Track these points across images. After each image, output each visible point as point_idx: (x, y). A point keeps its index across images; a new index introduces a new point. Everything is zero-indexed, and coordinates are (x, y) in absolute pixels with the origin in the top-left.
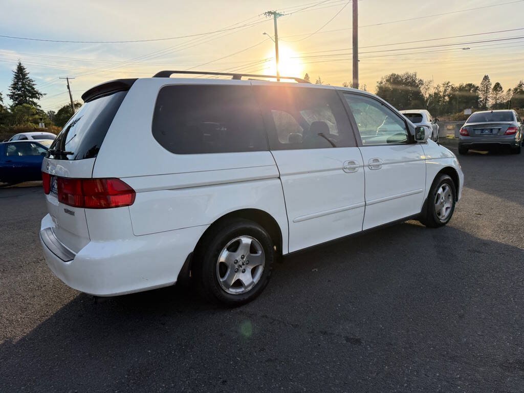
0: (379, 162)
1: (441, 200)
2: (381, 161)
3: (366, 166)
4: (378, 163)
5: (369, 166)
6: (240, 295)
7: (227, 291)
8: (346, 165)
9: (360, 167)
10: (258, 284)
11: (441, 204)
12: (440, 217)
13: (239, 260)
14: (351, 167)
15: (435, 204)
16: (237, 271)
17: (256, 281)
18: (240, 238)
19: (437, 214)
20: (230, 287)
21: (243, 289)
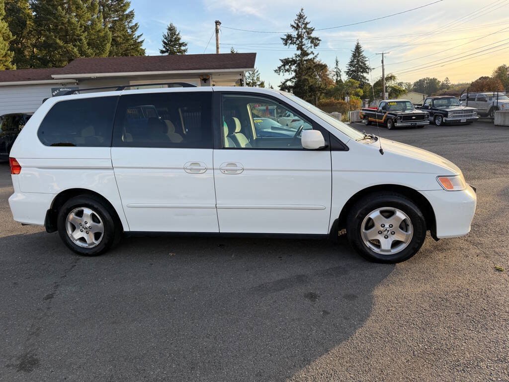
0: (236, 166)
1: (377, 226)
2: (239, 166)
3: (217, 169)
4: (236, 168)
5: (220, 169)
8: (188, 165)
9: (206, 169)
10: (99, 244)
11: (380, 233)
12: (376, 250)
13: (83, 223)
14: (195, 169)
15: (363, 230)
16: (82, 231)
17: (97, 243)
18: (83, 208)
19: (368, 244)
20: (77, 240)
21: (87, 245)
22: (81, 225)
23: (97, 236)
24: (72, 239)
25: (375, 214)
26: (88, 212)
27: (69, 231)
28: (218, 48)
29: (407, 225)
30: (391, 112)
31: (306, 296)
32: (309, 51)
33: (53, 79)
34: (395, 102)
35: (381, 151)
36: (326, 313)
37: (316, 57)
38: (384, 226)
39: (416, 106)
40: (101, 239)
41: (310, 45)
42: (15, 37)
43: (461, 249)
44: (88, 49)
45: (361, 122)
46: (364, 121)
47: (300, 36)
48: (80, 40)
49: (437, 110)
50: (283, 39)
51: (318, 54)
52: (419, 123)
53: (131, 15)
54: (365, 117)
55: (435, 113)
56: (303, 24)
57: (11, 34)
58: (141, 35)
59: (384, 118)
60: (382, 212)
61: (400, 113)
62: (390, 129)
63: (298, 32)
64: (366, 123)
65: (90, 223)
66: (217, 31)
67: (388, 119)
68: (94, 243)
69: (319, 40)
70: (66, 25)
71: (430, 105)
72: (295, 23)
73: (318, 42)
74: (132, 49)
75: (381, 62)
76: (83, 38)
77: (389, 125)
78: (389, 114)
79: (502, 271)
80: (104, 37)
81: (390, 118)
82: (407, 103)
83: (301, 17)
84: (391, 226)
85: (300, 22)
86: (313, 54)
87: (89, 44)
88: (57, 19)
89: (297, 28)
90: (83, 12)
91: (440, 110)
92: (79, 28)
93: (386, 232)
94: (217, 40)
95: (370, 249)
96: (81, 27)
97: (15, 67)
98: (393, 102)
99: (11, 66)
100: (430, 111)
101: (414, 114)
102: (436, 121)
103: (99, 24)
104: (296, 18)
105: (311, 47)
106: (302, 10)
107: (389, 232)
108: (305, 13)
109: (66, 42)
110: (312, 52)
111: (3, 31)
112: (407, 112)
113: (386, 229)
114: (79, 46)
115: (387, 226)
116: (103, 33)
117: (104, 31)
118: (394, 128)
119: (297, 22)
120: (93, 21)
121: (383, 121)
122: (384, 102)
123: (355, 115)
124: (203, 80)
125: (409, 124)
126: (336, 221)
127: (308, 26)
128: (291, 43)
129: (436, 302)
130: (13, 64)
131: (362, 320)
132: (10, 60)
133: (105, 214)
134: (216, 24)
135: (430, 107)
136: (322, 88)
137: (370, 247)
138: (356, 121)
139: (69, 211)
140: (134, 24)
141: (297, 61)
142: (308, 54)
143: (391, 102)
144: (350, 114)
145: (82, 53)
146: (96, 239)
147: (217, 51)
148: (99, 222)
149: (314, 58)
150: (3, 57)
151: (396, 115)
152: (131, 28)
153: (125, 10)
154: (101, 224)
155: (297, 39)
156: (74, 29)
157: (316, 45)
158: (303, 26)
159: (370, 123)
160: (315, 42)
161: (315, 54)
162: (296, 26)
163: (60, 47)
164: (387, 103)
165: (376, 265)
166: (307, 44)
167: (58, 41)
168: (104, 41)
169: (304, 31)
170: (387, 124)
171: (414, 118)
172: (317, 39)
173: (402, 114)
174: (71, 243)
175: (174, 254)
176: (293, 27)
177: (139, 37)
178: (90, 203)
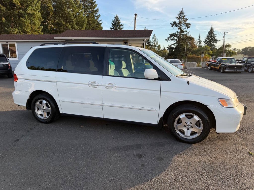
0: (113, 85)
1: (183, 123)
5: (105, 86)
6: (42, 119)
7: (38, 116)
8: (90, 83)
10: (48, 118)
11: (185, 126)
12: (182, 135)
13: (42, 107)
14: (93, 85)
15: (176, 124)
16: (42, 111)
17: (48, 117)
18: (42, 100)
19: (178, 132)
20: (39, 115)
21: (43, 118)
22: (41, 108)
23: (48, 114)
24: (37, 114)
25: (182, 116)
26: (44, 102)
27: (36, 110)
28: (135, 27)
29: (200, 124)
30: (223, 64)
31: (137, 155)
32: (184, 30)
33: (55, 39)
34: (226, 58)
35: (188, 83)
36: (143, 165)
37: (188, 33)
38: (187, 123)
39: (238, 61)
40: (49, 116)
41: (185, 27)
42: (44, 20)
43: (233, 140)
44: (76, 26)
45: (207, 68)
46: (208, 68)
47: (180, 23)
48: (73, 22)
49: (250, 64)
50: (171, 24)
51: (189, 32)
52: (238, 70)
53: (97, 10)
54: (209, 65)
55: (248, 65)
56: (182, 16)
57: (42, 18)
58: (101, 20)
59: (219, 67)
60: (186, 116)
61: (228, 64)
62: (222, 73)
63: (179, 21)
64: (210, 69)
65: (45, 107)
66: (135, 19)
67: (221, 67)
68: (46, 117)
69: (190, 25)
70: (67, 15)
71: (246, 61)
72: (178, 16)
73: (190, 26)
74: (96, 27)
75: (223, 37)
76: (74, 21)
77: (221, 70)
78: (222, 64)
79: (252, 155)
80: (83, 21)
81: (223, 67)
82: (233, 59)
83: (181, 13)
84: (191, 123)
85: (181, 15)
86: (187, 32)
87: (76, 24)
88: (63, 12)
89: (179, 18)
90: (75, 9)
91: (252, 64)
92: (72, 16)
93: (188, 127)
94: (135, 23)
95: (179, 134)
96: (73, 16)
97: (43, 33)
98: (225, 58)
99: (41, 33)
100: (246, 64)
101: (236, 65)
102: (249, 70)
103: (82, 15)
104: (179, 13)
105: (186, 28)
106: (183, 9)
107: (190, 127)
108: (184, 11)
109: (66, 23)
110: (186, 31)
111: (39, 16)
112: (233, 64)
113: (188, 125)
114: (72, 24)
115: (188, 123)
116: (83, 18)
117: (84, 18)
118: (224, 72)
119: (179, 15)
120: (79, 13)
121: (218, 68)
122: (220, 58)
123: (204, 64)
124: (125, 43)
125: (232, 70)
126: (161, 118)
127: (185, 18)
128: (175, 26)
129: (206, 167)
130: (42, 32)
131: (160, 172)
132: (41, 30)
133: (52, 104)
134: (135, 16)
135: (246, 62)
136: (190, 49)
137: (179, 133)
138: (204, 67)
139: (36, 100)
140: (98, 15)
141: (178, 35)
142: (184, 32)
143: (224, 58)
144: (202, 63)
145: (73, 28)
146: (48, 115)
147: (135, 29)
148: (49, 108)
149: (187, 34)
150: (38, 29)
151: (225, 65)
152: (97, 17)
153: (95, 8)
154: (50, 109)
155: (179, 24)
156: (70, 16)
157: (188, 27)
158: (182, 17)
159: (211, 69)
160: (188, 25)
161: (188, 32)
162: (178, 17)
163: (64, 25)
164: (221, 59)
165: (181, 143)
166: (184, 26)
167: (63, 22)
168: (83, 22)
169: (183, 20)
170: (220, 70)
171: (236, 67)
172: (189, 24)
173: (229, 65)
174: (36, 116)
175: (83, 127)
176: (177, 17)
177: (100, 21)
178: (46, 98)
